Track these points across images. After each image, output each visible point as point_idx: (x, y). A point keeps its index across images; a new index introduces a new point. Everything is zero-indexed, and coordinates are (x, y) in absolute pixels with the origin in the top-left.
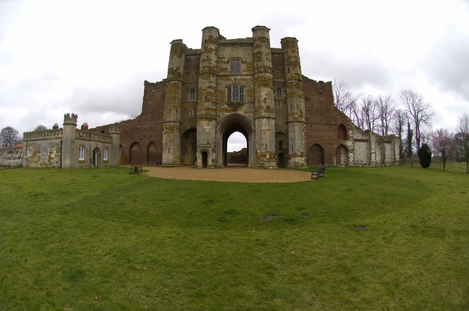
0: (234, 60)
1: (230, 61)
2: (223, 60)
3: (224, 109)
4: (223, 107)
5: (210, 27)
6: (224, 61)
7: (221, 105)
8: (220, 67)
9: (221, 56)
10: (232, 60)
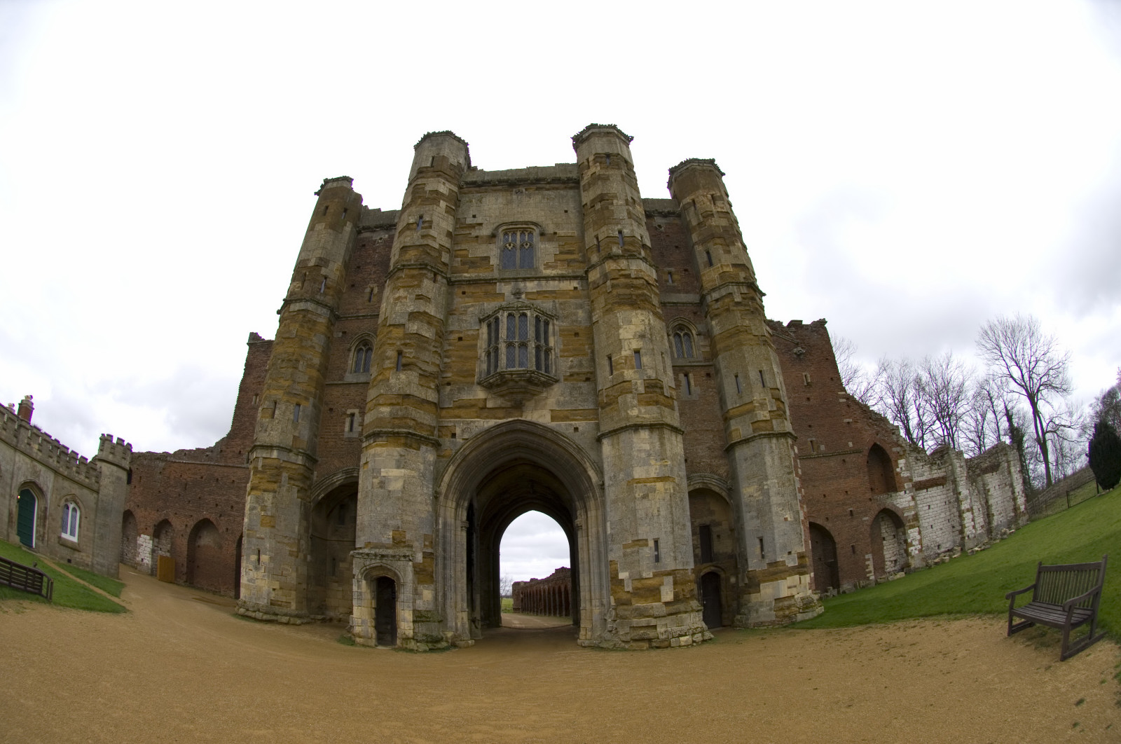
0: (514, 232)
1: (501, 235)
2: (474, 233)
3: (473, 406)
4: (466, 396)
5: (439, 133)
6: (477, 237)
7: (459, 390)
8: (461, 256)
9: (470, 221)
10: (506, 234)
